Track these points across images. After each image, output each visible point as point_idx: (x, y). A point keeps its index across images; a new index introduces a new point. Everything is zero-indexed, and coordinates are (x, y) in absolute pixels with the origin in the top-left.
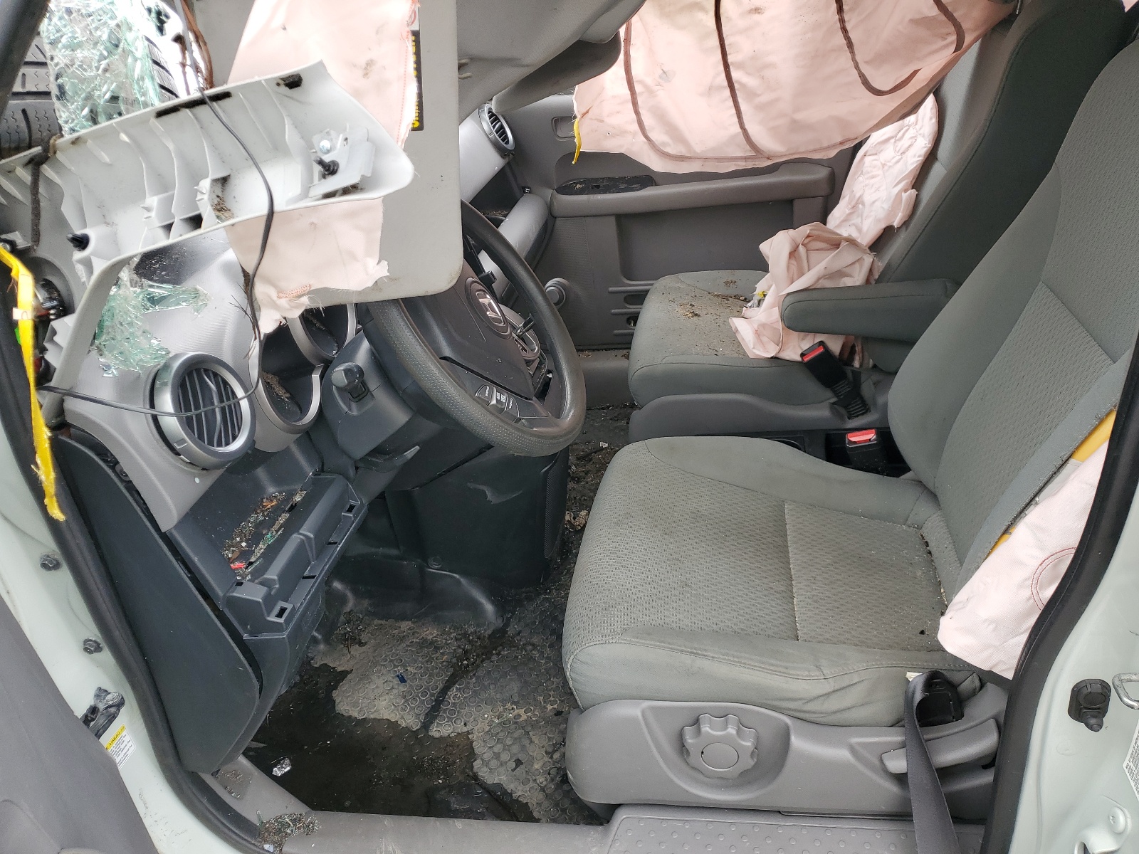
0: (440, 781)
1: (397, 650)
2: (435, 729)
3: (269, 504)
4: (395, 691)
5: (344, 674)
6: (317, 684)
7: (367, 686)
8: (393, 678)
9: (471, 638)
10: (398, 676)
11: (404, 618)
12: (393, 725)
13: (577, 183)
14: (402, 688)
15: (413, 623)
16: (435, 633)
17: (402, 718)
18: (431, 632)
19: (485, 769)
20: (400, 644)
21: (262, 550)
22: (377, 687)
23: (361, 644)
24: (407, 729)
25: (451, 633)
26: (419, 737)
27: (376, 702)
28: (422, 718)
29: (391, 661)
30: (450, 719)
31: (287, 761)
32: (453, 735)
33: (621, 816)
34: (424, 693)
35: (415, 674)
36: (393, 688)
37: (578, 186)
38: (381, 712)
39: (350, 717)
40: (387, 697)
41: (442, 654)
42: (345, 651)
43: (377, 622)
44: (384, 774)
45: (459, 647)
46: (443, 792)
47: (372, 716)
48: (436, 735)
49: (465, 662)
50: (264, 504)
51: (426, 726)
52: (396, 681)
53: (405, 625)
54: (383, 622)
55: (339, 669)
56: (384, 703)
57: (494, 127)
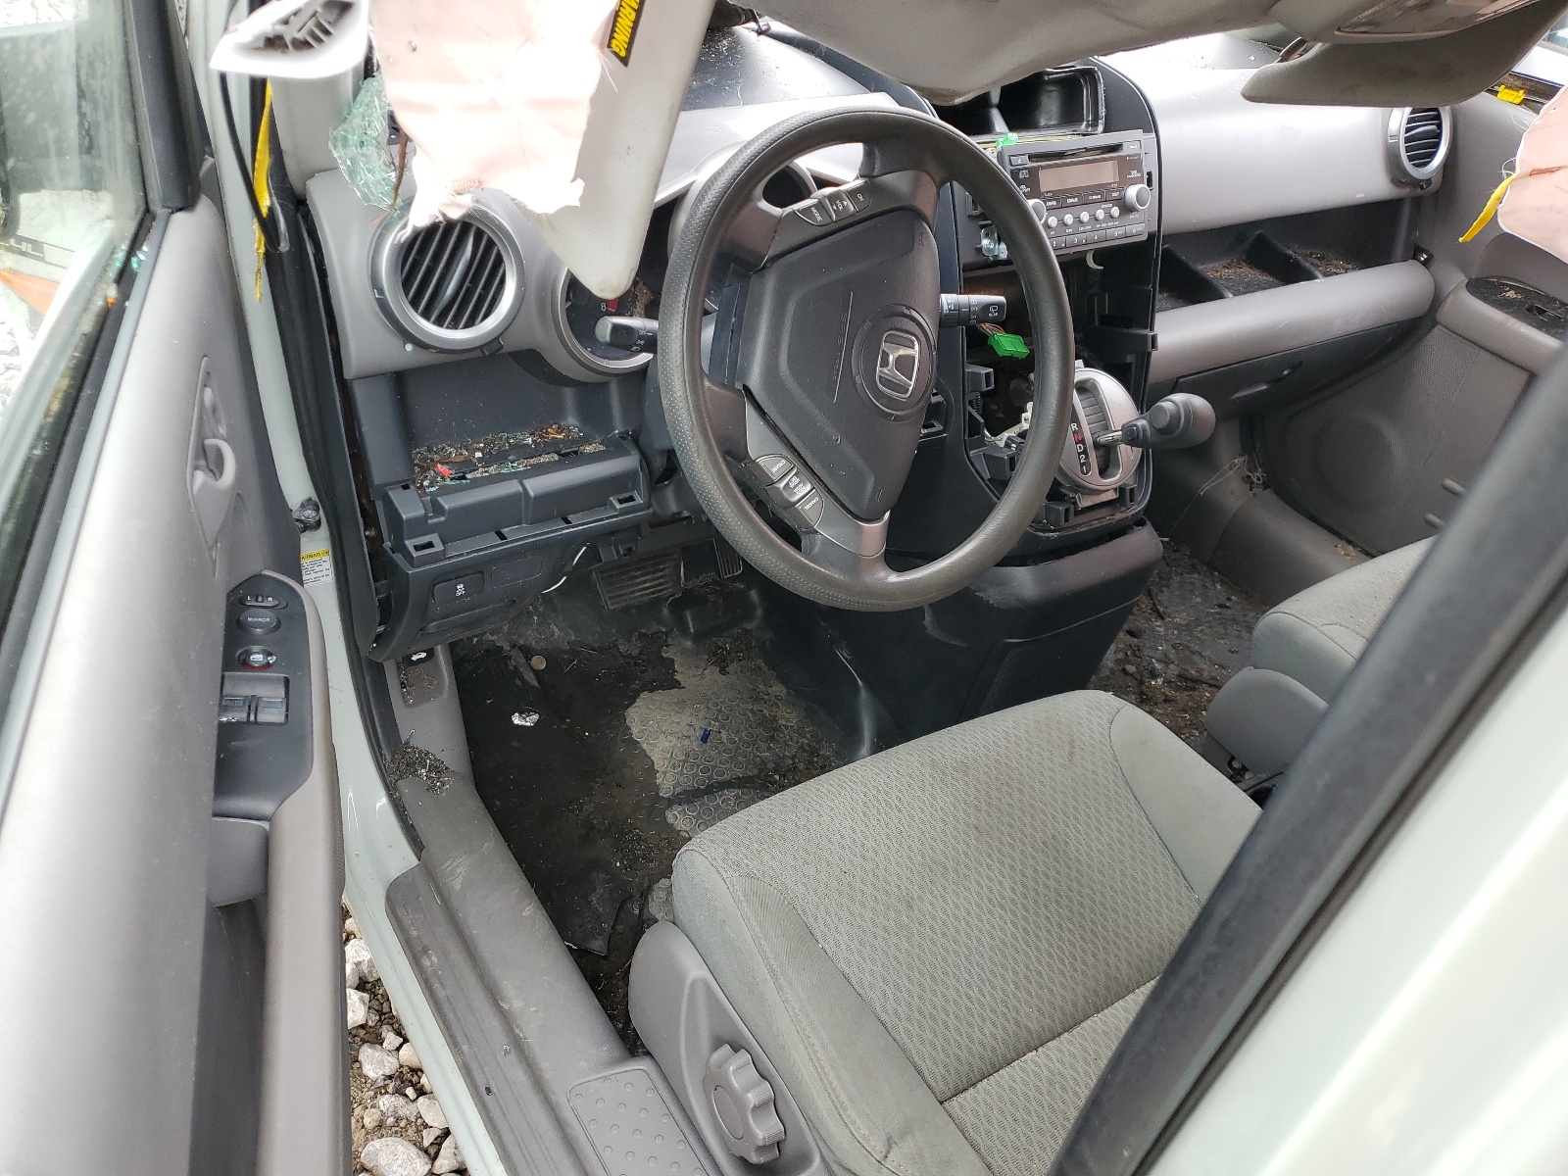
0: (618, 864)
1: (738, 705)
2: (675, 812)
3: (553, 434)
4: (687, 742)
5: (677, 685)
6: (644, 671)
7: (672, 714)
8: (701, 728)
9: (816, 759)
10: (706, 730)
11: (785, 680)
12: (651, 771)
13: (1512, 287)
14: (696, 746)
15: (789, 694)
16: (793, 723)
17: (665, 773)
18: (789, 718)
19: (662, 895)
20: (747, 702)
21: (487, 474)
22: (678, 723)
23: (723, 671)
24: (657, 788)
25: (805, 737)
26: (657, 806)
27: (662, 736)
28: (679, 790)
29: (720, 711)
30: (698, 818)
31: (536, 717)
32: (684, 834)
33: (642, 1065)
34: (705, 770)
35: (722, 743)
36: (689, 737)
37: (1511, 294)
38: (656, 750)
39: (629, 728)
40: (675, 740)
41: (769, 748)
42: (703, 665)
43: (761, 663)
44: (589, 808)
45: (793, 757)
46: (602, 876)
47: (645, 746)
48: (670, 819)
49: (777, 777)
50: (549, 430)
51: (670, 802)
52: (699, 733)
53: (778, 689)
54: (765, 668)
55: (678, 677)
56: (667, 744)
57: (1408, 130)
